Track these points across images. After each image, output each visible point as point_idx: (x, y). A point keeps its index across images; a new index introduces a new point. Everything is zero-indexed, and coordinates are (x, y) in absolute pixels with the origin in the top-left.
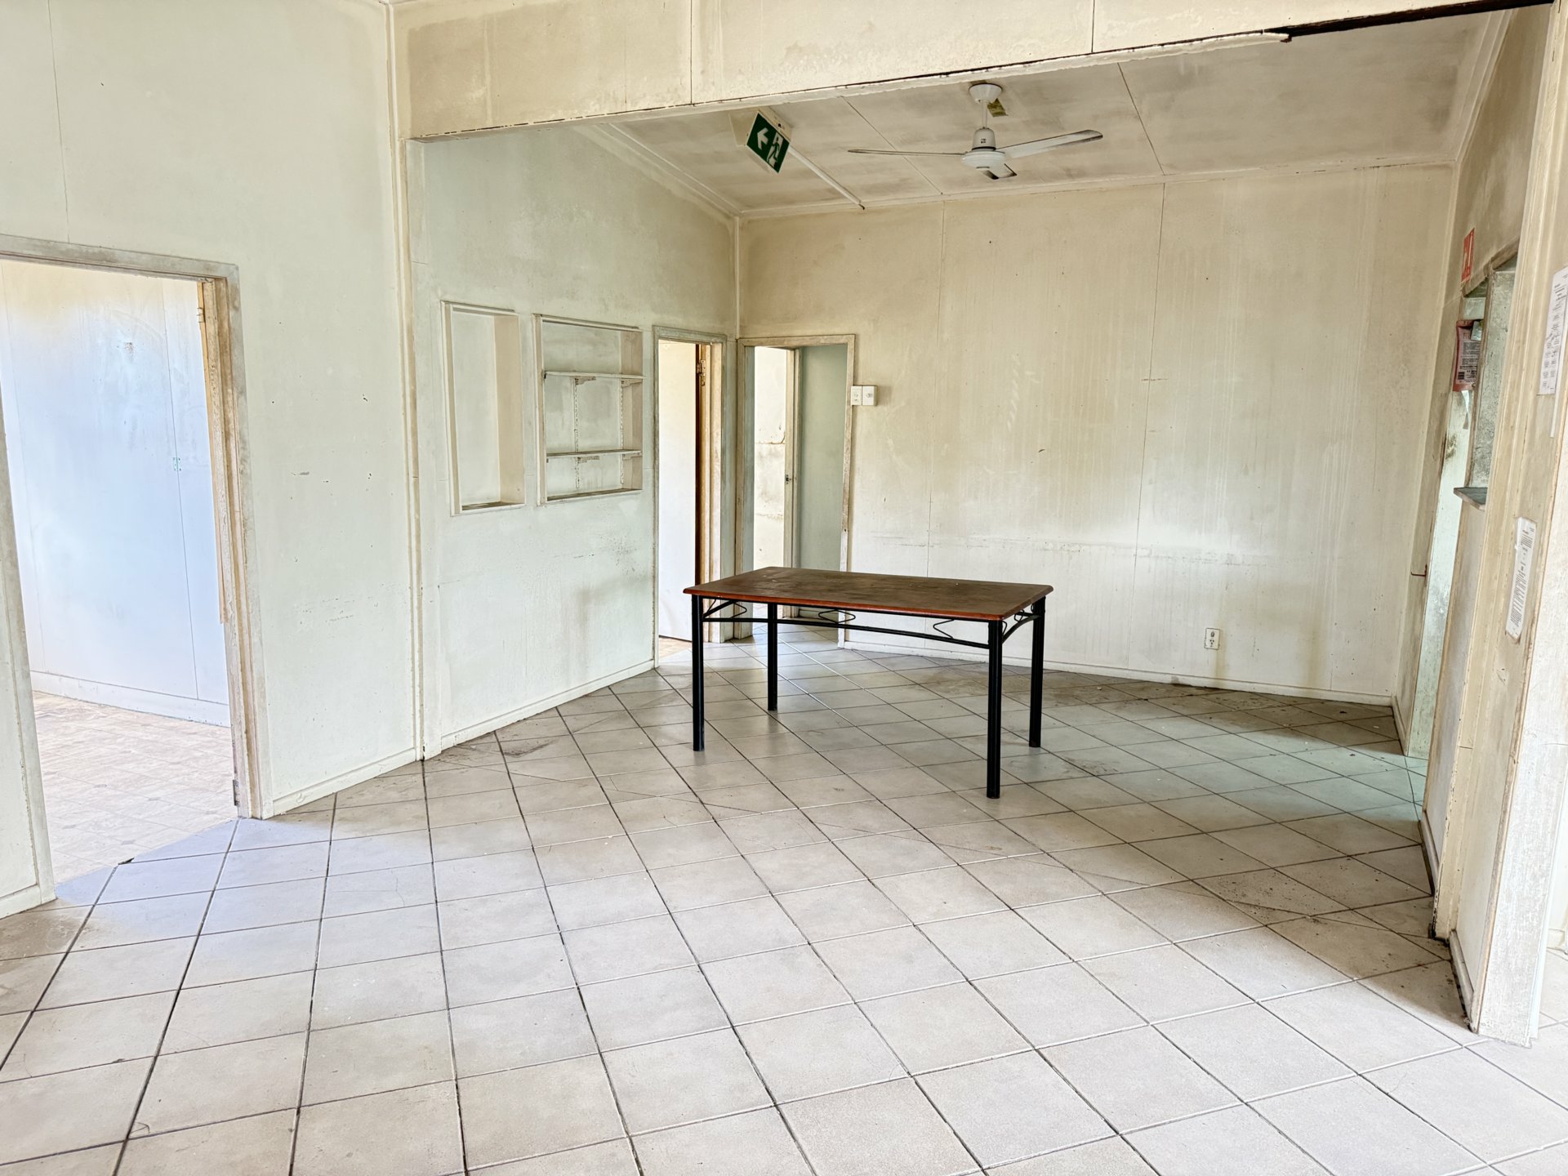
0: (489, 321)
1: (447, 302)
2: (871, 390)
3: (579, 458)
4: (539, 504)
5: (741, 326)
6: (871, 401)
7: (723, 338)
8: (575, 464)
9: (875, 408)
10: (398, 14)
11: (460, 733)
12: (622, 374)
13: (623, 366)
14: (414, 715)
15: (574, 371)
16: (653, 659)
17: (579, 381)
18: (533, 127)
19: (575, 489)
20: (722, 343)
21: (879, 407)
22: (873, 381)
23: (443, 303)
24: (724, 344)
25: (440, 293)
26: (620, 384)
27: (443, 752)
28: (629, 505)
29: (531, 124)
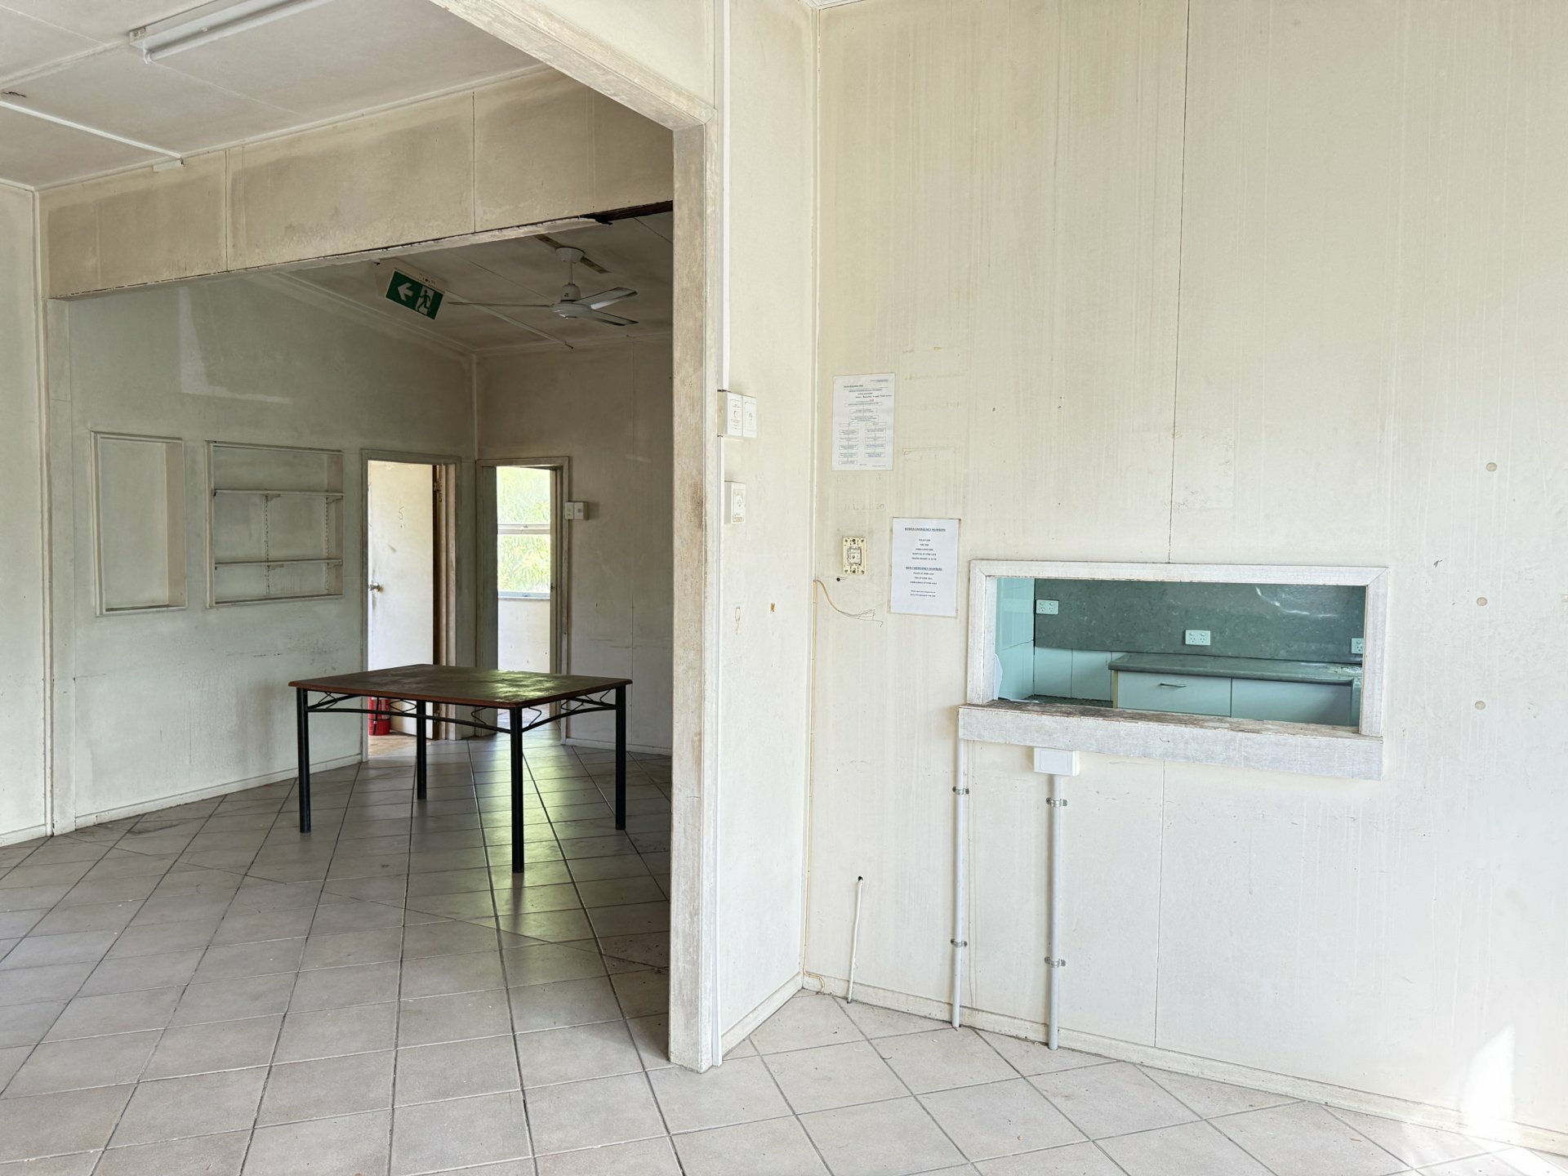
0: (161, 447)
1: (96, 433)
2: (580, 506)
3: (269, 566)
4: (208, 607)
5: (479, 449)
6: (580, 516)
7: (457, 460)
8: (265, 572)
9: (585, 521)
10: (43, 199)
11: (103, 814)
12: (327, 491)
13: (328, 484)
14: (45, 794)
15: (266, 490)
16: (361, 754)
17: (269, 498)
18: (127, 289)
19: (265, 593)
20: (456, 464)
21: (590, 521)
22: (584, 498)
23: (92, 433)
24: (458, 465)
25: (89, 425)
26: (325, 500)
27: (76, 830)
28: (328, 611)
29: (126, 287)
